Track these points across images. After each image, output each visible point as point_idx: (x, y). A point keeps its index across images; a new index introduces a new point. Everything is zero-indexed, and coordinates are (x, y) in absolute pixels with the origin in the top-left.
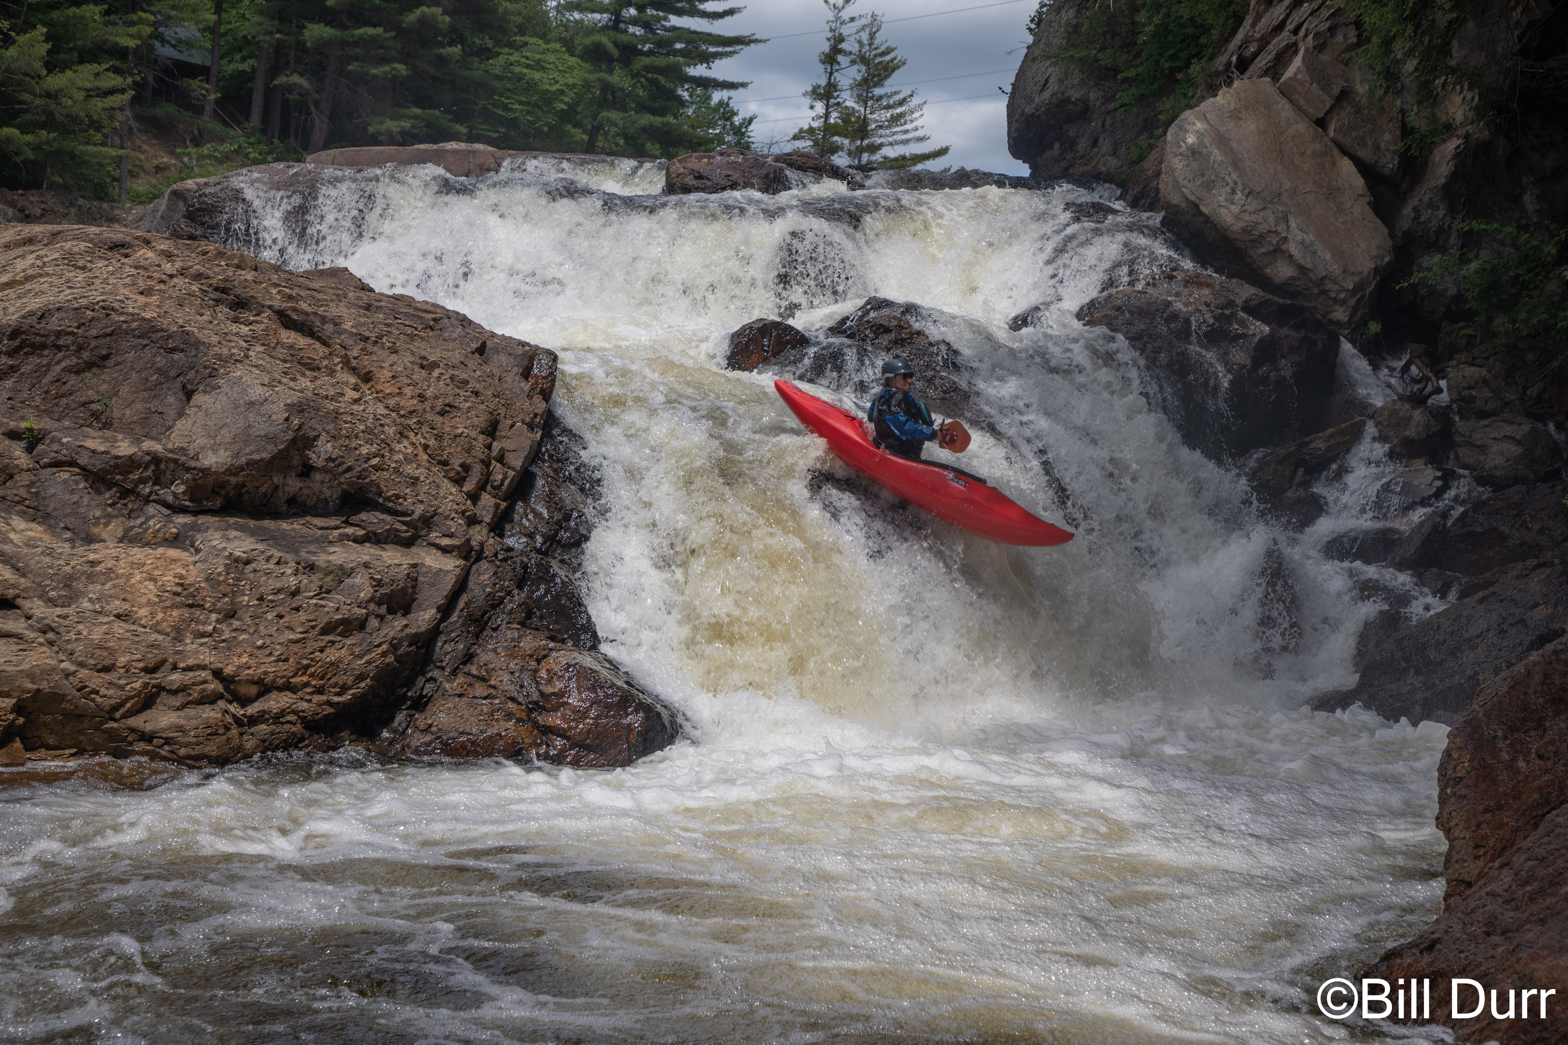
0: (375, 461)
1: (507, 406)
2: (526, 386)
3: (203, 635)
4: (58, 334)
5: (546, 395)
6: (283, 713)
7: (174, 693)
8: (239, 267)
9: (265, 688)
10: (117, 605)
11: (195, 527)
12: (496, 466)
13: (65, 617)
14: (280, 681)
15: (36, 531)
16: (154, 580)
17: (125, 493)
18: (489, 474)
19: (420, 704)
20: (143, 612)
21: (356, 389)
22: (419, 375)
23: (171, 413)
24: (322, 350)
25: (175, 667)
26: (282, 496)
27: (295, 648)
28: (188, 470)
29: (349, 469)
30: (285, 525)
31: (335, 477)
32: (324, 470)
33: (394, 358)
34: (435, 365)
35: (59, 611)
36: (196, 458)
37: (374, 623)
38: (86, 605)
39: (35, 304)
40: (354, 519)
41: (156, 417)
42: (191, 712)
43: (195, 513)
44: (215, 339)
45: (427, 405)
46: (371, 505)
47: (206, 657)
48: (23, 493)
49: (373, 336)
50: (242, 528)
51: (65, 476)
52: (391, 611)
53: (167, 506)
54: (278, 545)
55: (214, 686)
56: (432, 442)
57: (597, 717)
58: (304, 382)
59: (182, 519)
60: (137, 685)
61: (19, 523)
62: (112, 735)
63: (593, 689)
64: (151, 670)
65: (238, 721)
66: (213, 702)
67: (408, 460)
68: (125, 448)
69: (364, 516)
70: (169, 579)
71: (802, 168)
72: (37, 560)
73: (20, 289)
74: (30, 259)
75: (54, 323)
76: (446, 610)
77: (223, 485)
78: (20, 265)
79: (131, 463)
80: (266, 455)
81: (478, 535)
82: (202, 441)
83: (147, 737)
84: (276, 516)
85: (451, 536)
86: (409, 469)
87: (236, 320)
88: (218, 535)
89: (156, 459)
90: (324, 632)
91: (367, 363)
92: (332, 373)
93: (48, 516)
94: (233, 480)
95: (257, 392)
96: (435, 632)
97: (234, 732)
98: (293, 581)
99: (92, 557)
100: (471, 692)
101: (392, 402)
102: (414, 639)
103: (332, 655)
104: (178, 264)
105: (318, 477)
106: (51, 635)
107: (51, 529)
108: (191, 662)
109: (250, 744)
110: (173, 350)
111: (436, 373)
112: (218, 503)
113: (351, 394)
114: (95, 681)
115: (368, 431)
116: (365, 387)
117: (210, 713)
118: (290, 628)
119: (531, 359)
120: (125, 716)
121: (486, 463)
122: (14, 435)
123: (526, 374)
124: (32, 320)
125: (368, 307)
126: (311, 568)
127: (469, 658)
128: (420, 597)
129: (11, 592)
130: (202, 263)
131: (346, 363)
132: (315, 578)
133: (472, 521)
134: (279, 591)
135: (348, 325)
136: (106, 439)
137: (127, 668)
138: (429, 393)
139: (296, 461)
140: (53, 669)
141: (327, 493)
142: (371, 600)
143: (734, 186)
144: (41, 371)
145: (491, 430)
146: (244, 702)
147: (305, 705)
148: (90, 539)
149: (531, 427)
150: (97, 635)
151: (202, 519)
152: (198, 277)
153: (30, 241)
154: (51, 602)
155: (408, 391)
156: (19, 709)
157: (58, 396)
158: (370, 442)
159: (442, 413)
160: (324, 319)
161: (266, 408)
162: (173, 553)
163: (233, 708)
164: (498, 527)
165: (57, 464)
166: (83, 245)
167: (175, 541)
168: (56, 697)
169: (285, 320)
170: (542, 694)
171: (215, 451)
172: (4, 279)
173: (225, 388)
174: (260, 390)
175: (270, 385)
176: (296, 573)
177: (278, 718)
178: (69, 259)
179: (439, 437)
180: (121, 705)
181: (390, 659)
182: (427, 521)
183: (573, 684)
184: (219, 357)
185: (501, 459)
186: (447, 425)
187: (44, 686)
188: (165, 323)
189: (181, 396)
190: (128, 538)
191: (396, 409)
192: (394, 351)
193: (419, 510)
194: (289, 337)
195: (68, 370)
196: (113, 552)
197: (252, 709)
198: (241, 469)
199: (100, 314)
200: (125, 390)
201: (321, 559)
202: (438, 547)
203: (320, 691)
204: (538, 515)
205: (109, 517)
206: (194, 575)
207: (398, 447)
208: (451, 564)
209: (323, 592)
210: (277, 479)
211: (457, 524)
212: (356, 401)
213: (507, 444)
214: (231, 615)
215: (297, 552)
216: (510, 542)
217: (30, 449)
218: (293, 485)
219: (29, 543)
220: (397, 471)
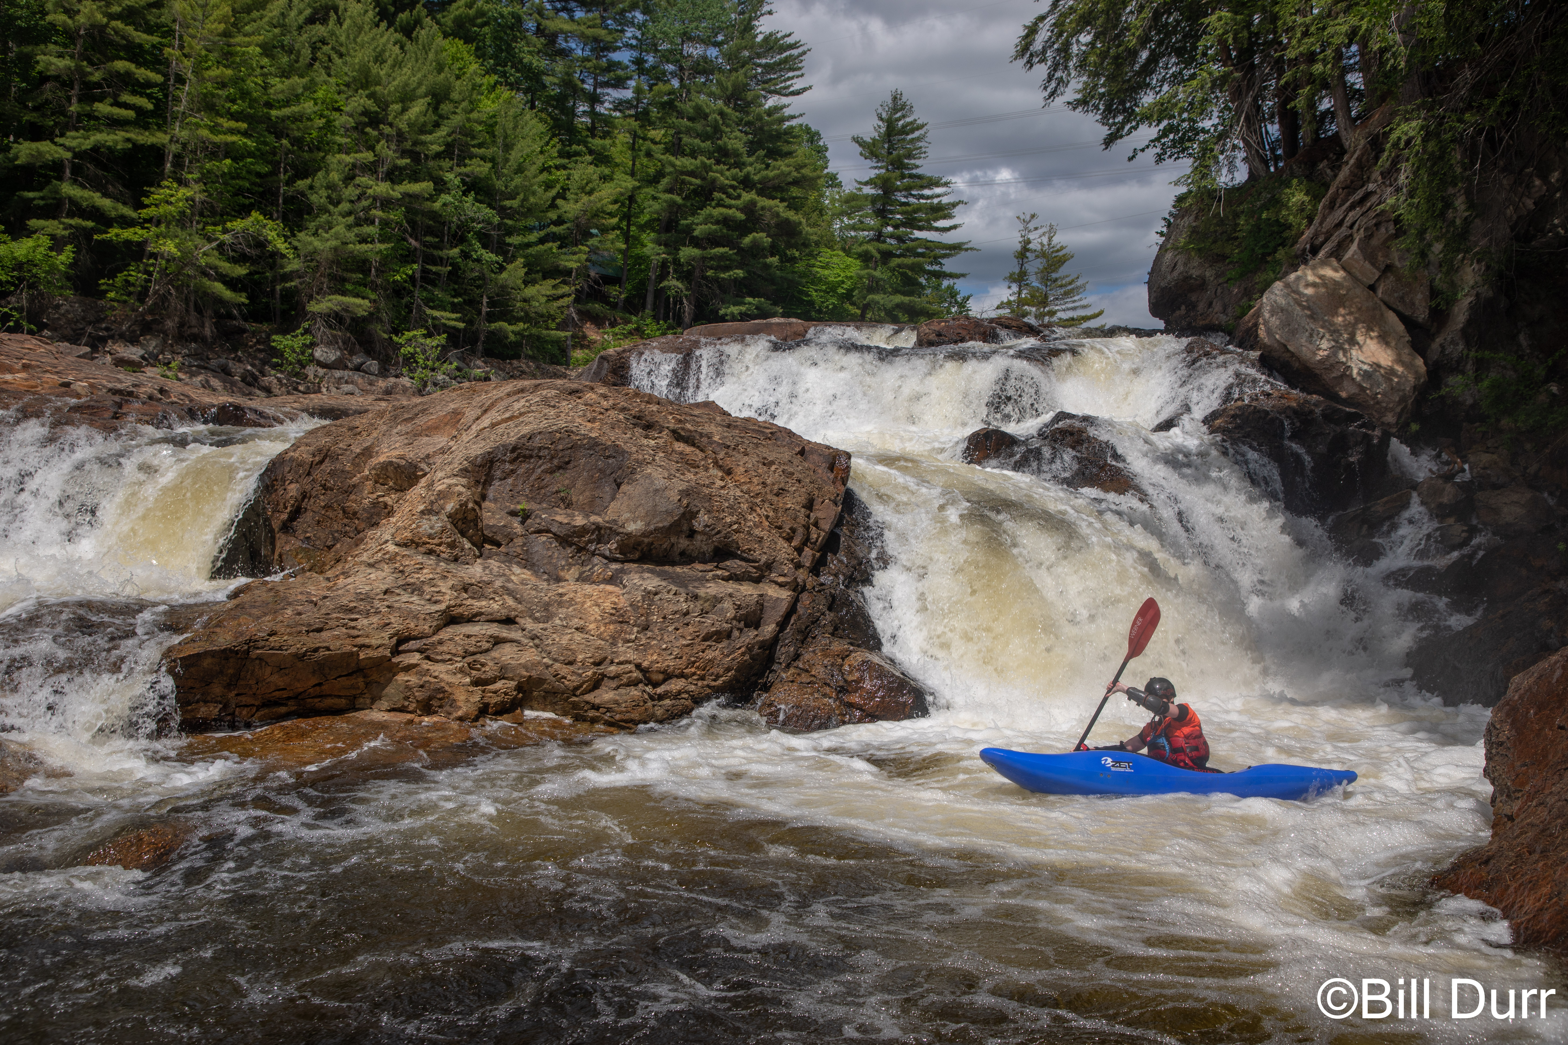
0: (735, 527)
1: (819, 489)
2: (832, 476)
3: (629, 641)
4: (540, 449)
5: (844, 482)
6: (679, 693)
7: (613, 678)
8: (648, 402)
9: (668, 676)
10: (576, 622)
11: (622, 571)
12: (813, 529)
13: (545, 629)
14: (677, 672)
15: (527, 574)
16: (598, 605)
17: (580, 550)
18: (809, 533)
19: (766, 688)
20: (592, 626)
21: (722, 479)
22: (762, 469)
23: (607, 497)
24: (701, 455)
25: (612, 662)
26: (677, 550)
27: (687, 650)
28: (618, 534)
29: (719, 532)
30: (678, 569)
31: (710, 537)
32: (703, 533)
33: (746, 458)
34: (772, 463)
35: (541, 625)
36: (623, 526)
37: (736, 633)
38: (558, 622)
39: (526, 430)
40: (721, 565)
41: (598, 501)
42: (622, 691)
43: (623, 562)
44: (634, 449)
45: (768, 489)
46: (732, 555)
47: (631, 655)
48: (519, 550)
49: (732, 445)
50: (652, 572)
51: (544, 539)
52: (747, 626)
53: (606, 558)
54: (674, 583)
55: (636, 674)
56: (771, 514)
57: (883, 697)
58: (690, 476)
59: (615, 566)
60: (590, 673)
61: (516, 569)
62: (575, 705)
63: (879, 677)
64: (597, 664)
65: (652, 698)
66: (636, 685)
67: (756, 526)
68: (580, 521)
69: (728, 563)
70: (607, 605)
71: (1007, 327)
72: (528, 593)
73: (517, 421)
74: (522, 402)
75: (537, 442)
76: (782, 625)
77: (639, 544)
78: (517, 406)
79: (583, 531)
80: (666, 524)
81: (802, 575)
82: (627, 515)
83: (596, 707)
84: (673, 564)
85: (785, 575)
86: (757, 532)
87: (646, 437)
88: (637, 576)
89: (598, 528)
90: (705, 639)
91: (728, 463)
92: (707, 469)
93: (533, 565)
94: (646, 540)
95: (660, 483)
96: (775, 640)
97: (650, 704)
98: (684, 606)
99: (561, 591)
100: (799, 679)
101: (745, 488)
102: (763, 645)
103: (710, 655)
104: (611, 402)
105: (699, 537)
106: (537, 641)
107: (536, 573)
108: (622, 659)
109: (659, 712)
110: (608, 457)
111: (773, 468)
112: (637, 555)
113: (720, 483)
114: (564, 670)
115: (731, 507)
116: (728, 478)
117: (635, 692)
118: (683, 637)
119: (834, 458)
120: (582, 694)
121: (807, 528)
122: (513, 514)
123: (831, 468)
124: (524, 441)
125: (729, 426)
126: (696, 597)
127: (797, 657)
128: (765, 616)
129: (513, 614)
130: (626, 401)
131: (716, 463)
132: (699, 603)
133: (798, 566)
134: (676, 612)
135: (716, 438)
136: (568, 515)
137: (583, 662)
138: (769, 482)
139: (685, 527)
140: (539, 663)
141: (705, 548)
142: (735, 618)
143: (962, 340)
144: (529, 472)
145: (809, 505)
146: (656, 685)
147: (693, 688)
148: (559, 580)
149: (835, 503)
150: (564, 641)
151: (627, 566)
152: (623, 409)
153: (522, 391)
154: (537, 620)
155: (755, 480)
156: (519, 688)
157: (539, 488)
158: (732, 514)
159: (777, 495)
160: (701, 435)
161: (667, 493)
162: (610, 588)
163: (649, 689)
164: (816, 569)
165: (539, 532)
166: (554, 392)
167: (611, 580)
168: (541, 681)
169: (677, 436)
170: (846, 681)
171: (635, 522)
172: (507, 415)
173: (642, 481)
174: (663, 481)
175: (669, 478)
176: (686, 601)
177: (677, 695)
178: (545, 401)
179: (775, 510)
180: (581, 686)
181: (747, 657)
182: (769, 566)
183: (867, 675)
184: (637, 461)
185: (816, 524)
186: (779, 502)
187: (534, 673)
188: (603, 439)
189: (614, 486)
190: (582, 579)
191: (748, 492)
192: (746, 454)
193: (764, 558)
194: (679, 446)
195: (545, 472)
196: (573, 588)
197: (660, 690)
198: (651, 533)
199: (565, 435)
200: (579, 484)
201: (702, 592)
202: (776, 583)
203: (702, 678)
204: (841, 561)
205: (570, 565)
206: (623, 602)
207: (750, 517)
208: (785, 594)
209: (704, 613)
210: (673, 539)
211: (788, 568)
212: (723, 487)
213: (820, 514)
214: (646, 628)
215: (686, 587)
216: (822, 579)
217: (523, 523)
218: (683, 543)
219: (523, 582)
220: (749, 533)
